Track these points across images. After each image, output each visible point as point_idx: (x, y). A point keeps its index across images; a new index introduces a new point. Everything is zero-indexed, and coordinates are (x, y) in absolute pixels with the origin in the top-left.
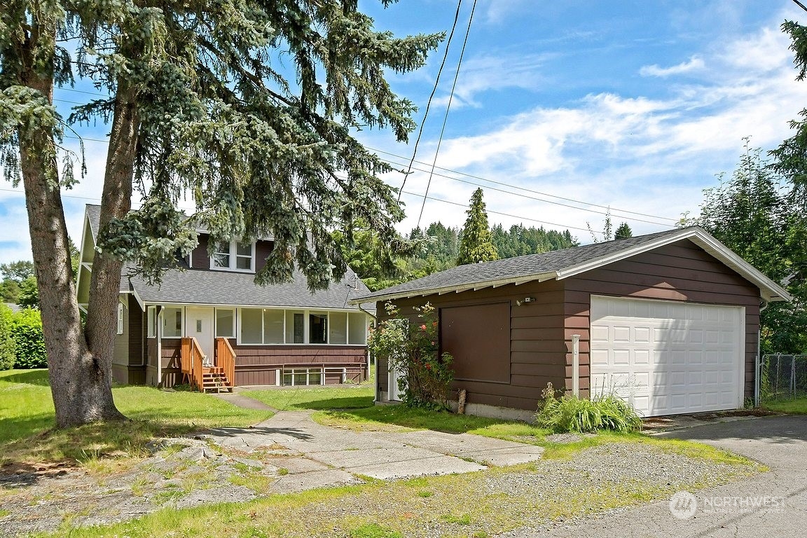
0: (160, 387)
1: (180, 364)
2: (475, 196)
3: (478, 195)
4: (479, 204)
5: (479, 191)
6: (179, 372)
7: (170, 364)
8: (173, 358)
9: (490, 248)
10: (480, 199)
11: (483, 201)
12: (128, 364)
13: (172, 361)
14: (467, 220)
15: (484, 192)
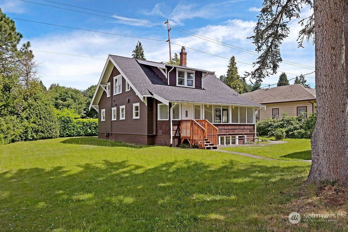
0: (171, 146)
1: (180, 135)
2: (231, 59)
3: (233, 59)
4: (233, 63)
5: (233, 57)
6: (179, 138)
7: (175, 134)
8: (176, 131)
9: (239, 82)
10: (233, 61)
11: (235, 62)
12: (147, 134)
13: (176, 133)
14: (228, 70)
15: (235, 58)
